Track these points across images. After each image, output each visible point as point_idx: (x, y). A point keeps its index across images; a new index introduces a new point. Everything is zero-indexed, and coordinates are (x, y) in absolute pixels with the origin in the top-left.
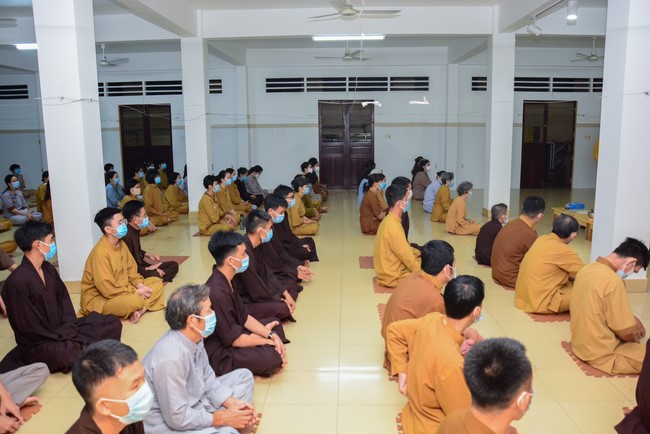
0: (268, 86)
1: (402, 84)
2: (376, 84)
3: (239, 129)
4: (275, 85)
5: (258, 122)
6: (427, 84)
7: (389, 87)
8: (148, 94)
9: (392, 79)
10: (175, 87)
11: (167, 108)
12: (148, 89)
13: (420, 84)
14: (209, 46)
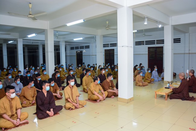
6: (180, 41)
14: (174, 27)
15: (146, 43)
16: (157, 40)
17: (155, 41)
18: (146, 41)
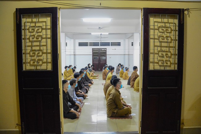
0: (79, 44)
1: (114, 44)
2: (107, 44)
3: (72, 56)
4: (81, 44)
5: (76, 54)
6: (120, 44)
7: (110, 45)
9: (111, 43)
13: (119, 44)
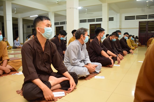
0: (125, 18)
3: (117, 29)
5: (122, 28)
8: (96, 21)
10: (101, 20)
11: (100, 24)
12: (96, 20)
15: (88, 21)
16: (96, 19)
17: (95, 19)
18: (88, 20)
